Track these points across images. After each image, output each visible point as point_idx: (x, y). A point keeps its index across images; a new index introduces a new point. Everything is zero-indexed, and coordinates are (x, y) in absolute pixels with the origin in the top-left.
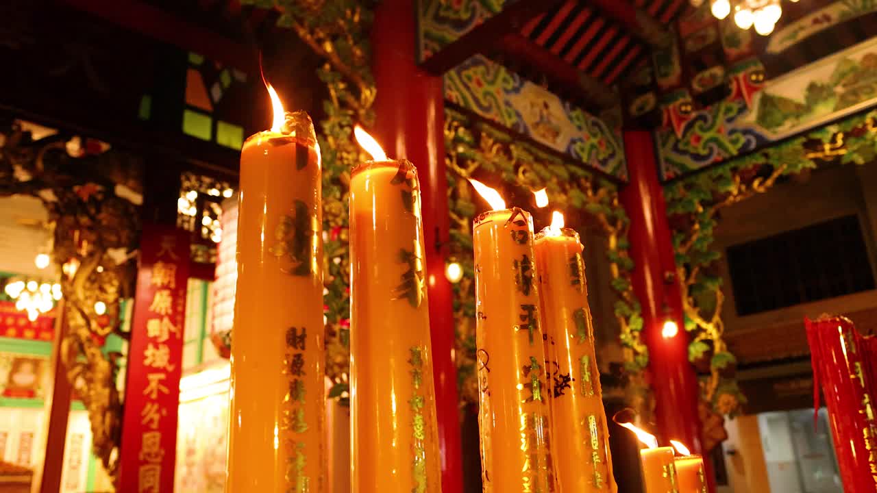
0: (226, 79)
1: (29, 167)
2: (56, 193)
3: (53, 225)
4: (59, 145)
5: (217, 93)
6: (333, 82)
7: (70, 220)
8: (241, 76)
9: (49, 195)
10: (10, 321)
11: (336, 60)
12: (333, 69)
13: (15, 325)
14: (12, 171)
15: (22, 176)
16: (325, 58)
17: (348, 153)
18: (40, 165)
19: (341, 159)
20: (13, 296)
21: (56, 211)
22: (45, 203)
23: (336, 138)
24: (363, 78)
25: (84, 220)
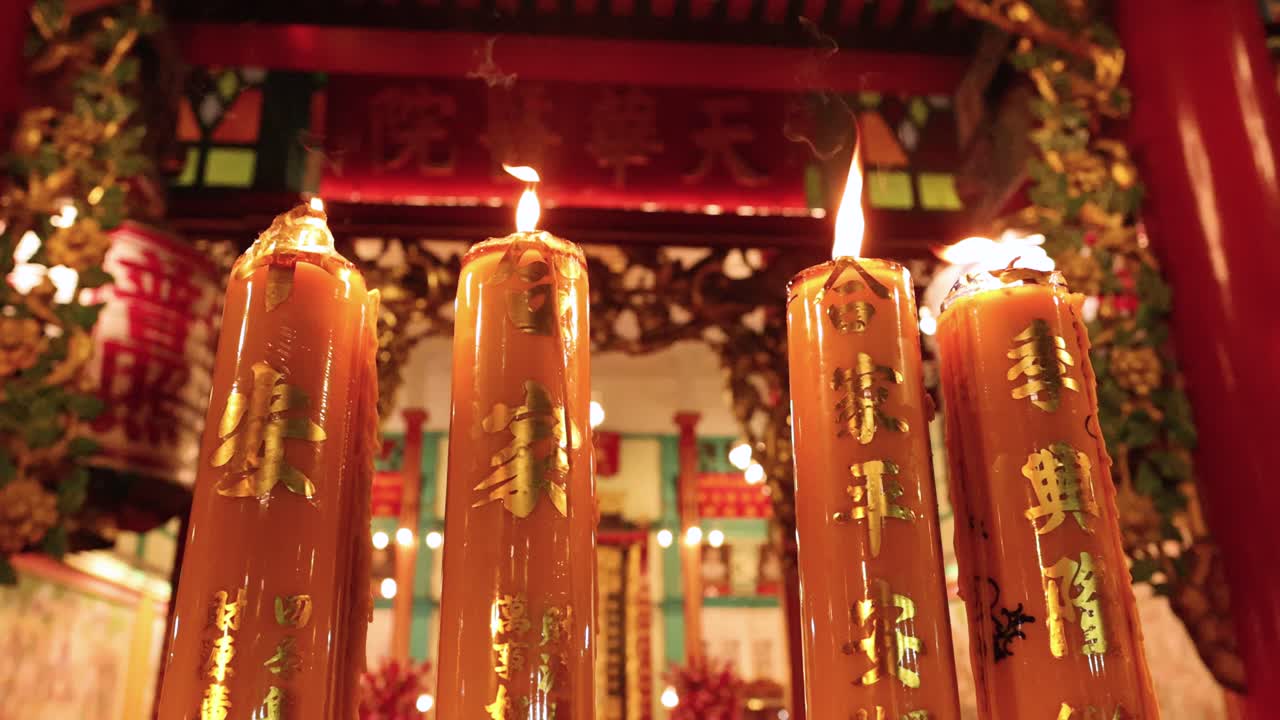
0: (919, 111)
1: (686, 304)
2: (725, 330)
3: (726, 373)
4: (713, 267)
5: (909, 136)
6: (1039, 64)
7: (744, 362)
8: (939, 101)
9: (715, 334)
10: (746, 498)
11: (1039, 28)
12: (1036, 43)
13: (753, 503)
14: (666, 314)
15: (680, 315)
16: (1020, 30)
17: (1087, 170)
18: (697, 298)
19: (1078, 184)
20: (740, 467)
21: (729, 353)
22: (713, 346)
23: (1062, 152)
24: (1096, 41)
25: (762, 358)
